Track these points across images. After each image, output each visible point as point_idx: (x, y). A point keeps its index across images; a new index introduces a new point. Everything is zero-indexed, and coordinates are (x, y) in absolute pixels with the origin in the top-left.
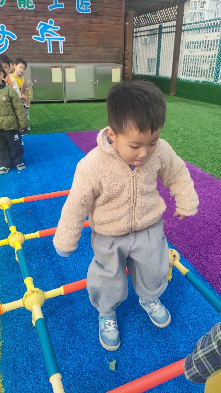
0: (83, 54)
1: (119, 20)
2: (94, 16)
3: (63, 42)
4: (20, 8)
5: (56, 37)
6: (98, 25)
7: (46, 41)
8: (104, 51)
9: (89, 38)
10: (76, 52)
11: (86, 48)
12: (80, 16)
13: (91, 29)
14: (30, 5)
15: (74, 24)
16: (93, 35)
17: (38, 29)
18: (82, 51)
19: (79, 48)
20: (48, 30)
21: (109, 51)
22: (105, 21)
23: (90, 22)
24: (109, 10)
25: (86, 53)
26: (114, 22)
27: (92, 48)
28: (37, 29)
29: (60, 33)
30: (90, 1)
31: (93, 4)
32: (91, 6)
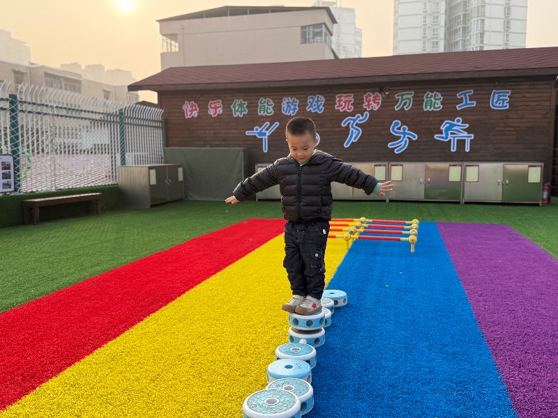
0: (494, 151)
1: (548, 113)
2: (512, 112)
3: (471, 140)
4: (425, 110)
5: (462, 135)
6: (517, 120)
7: (450, 140)
8: (524, 148)
10: (486, 150)
11: (500, 145)
12: (495, 113)
13: (508, 125)
14: (436, 106)
15: (487, 121)
16: (509, 131)
17: (443, 128)
18: (494, 149)
19: (490, 146)
20: (455, 128)
21: (531, 148)
22: (526, 116)
23: (507, 117)
24: (534, 104)
25: (500, 151)
26: (540, 116)
27: (508, 145)
28: (441, 128)
29: (468, 131)
30: (509, 97)
31: (513, 100)
32: (509, 102)
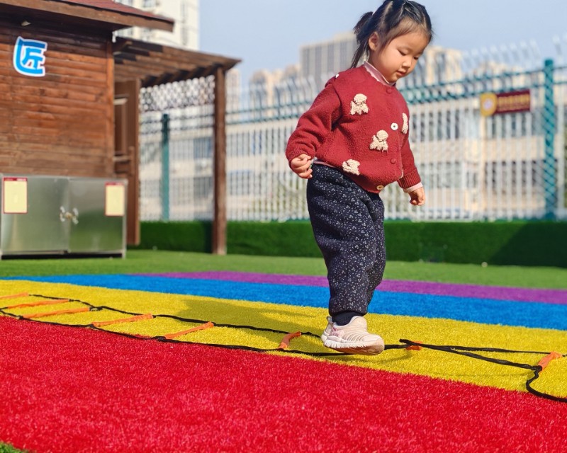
0: (24, 157)
1: (101, 94)
2: (50, 83)
6: (58, 100)
8: (71, 155)
9: (40, 125)
10: (9, 153)
11: (32, 145)
12: (22, 81)
13: (45, 108)
15: (9, 96)
16: (47, 119)
18: (24, 152)
19: (17, 145)
21: (82, 156)
22: (72, 94)
23: (43, 92)
24: (82, 73)
25: (31, 157)
26: (92, 97)
27: (45, 146)
30: (45, 54)
31: (51, 60)
32: (46, 64)
